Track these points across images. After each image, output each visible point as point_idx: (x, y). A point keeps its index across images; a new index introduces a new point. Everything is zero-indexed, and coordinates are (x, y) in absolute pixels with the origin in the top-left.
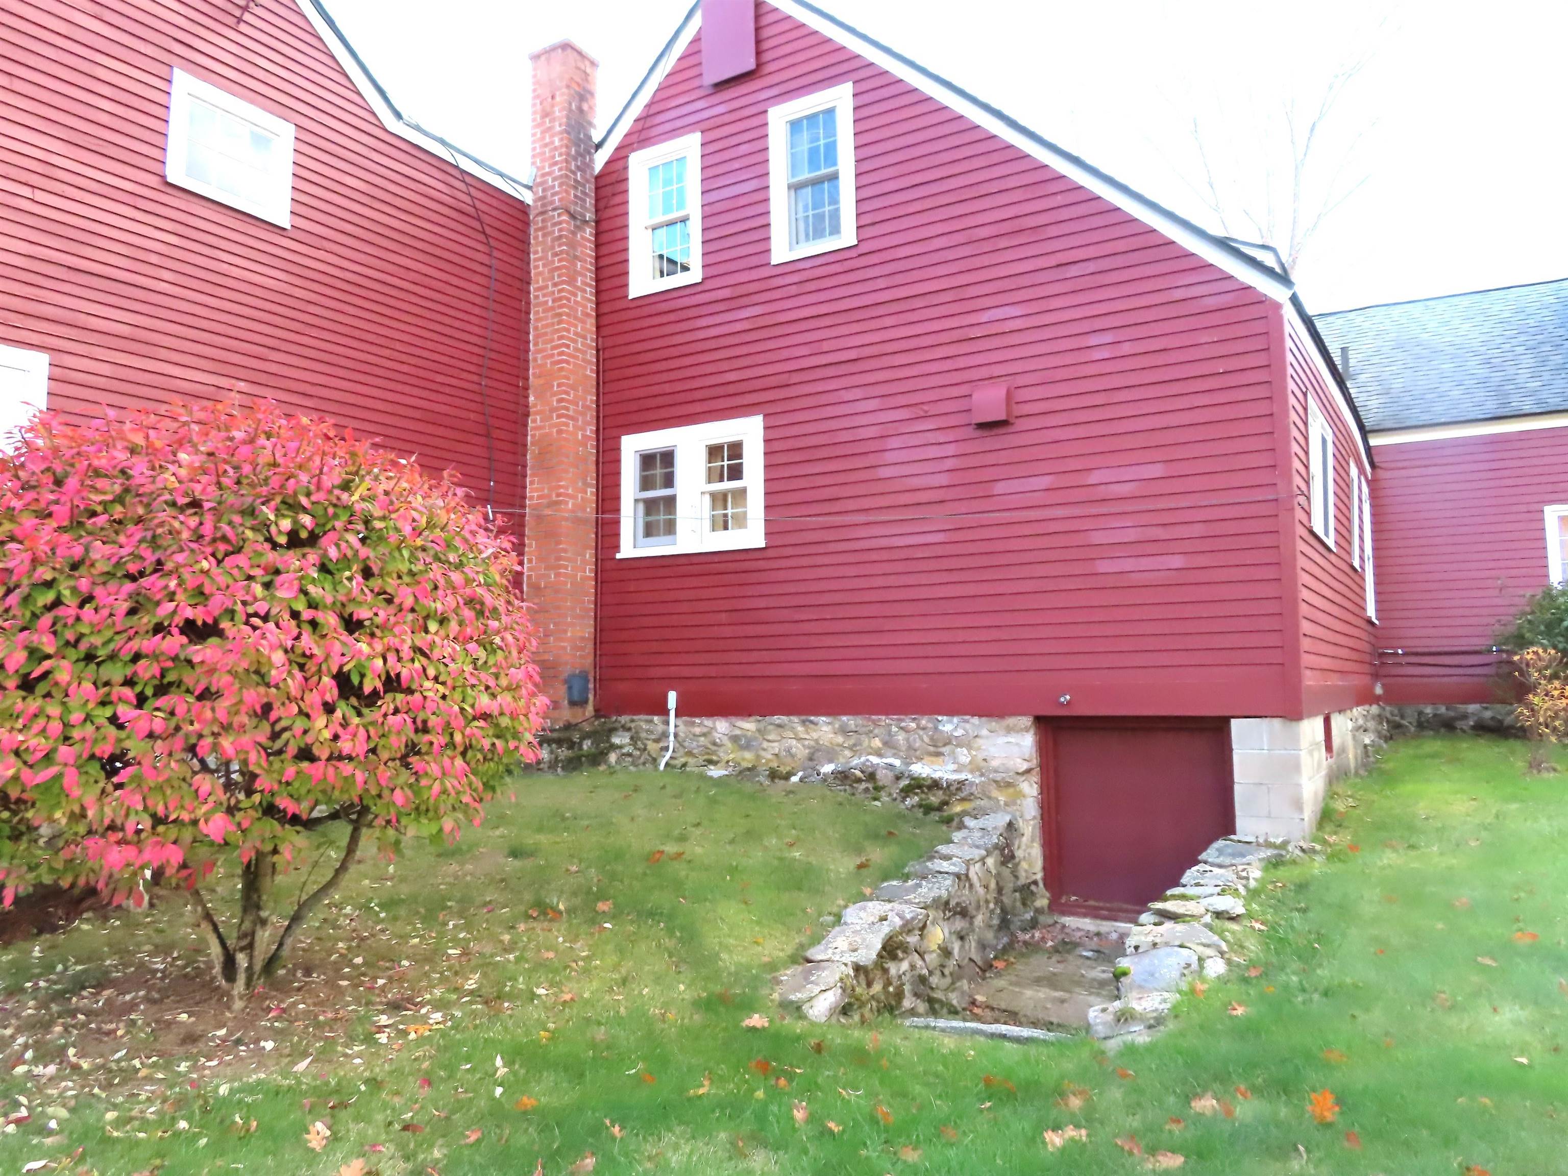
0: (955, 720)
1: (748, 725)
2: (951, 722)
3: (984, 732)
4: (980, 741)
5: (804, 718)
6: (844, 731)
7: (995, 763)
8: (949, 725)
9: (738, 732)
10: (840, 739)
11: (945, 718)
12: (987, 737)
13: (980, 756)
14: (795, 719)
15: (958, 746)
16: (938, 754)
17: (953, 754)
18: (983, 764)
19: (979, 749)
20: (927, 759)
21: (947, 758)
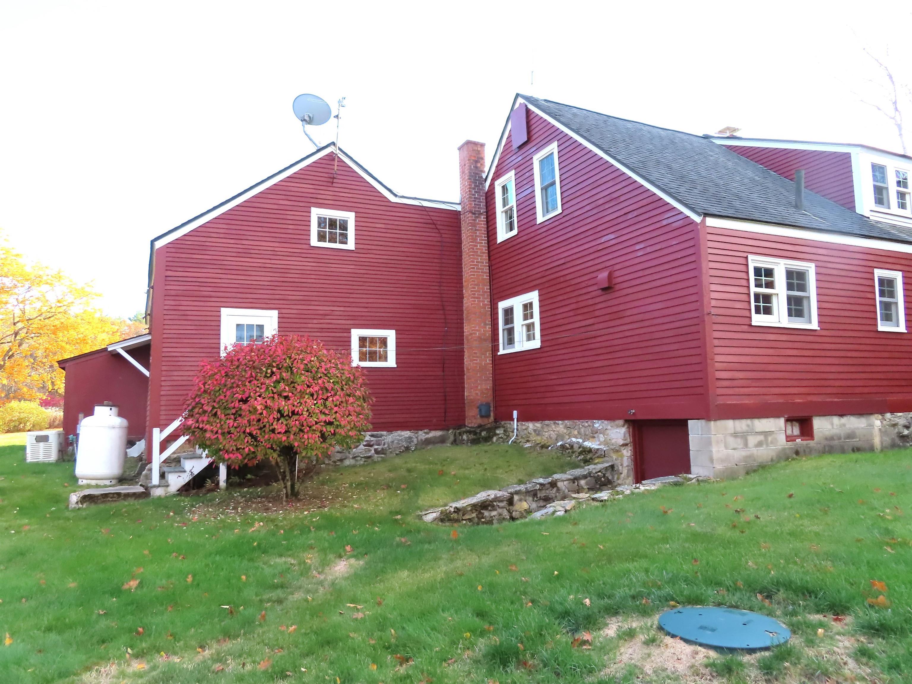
0: (600, 422)
1: (538, 425)
2: (598, 423)
3: (609, 427)
4: (608, 431)
5: (554, 421)
6: (567, 427)
7: (613, 441)
8: (598, 424)
9: (535, 428)
10: (565, 431)
11: (596, 421)
12: (610, 430)
13: (608, 438)
14: (552, 422)
15: (600, 433)
16: (594, 437)
17: (598, 437)
18: (609, 442)
19: (608, 435)
20: (591, 439)
21: (596, 439)
